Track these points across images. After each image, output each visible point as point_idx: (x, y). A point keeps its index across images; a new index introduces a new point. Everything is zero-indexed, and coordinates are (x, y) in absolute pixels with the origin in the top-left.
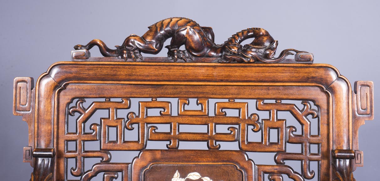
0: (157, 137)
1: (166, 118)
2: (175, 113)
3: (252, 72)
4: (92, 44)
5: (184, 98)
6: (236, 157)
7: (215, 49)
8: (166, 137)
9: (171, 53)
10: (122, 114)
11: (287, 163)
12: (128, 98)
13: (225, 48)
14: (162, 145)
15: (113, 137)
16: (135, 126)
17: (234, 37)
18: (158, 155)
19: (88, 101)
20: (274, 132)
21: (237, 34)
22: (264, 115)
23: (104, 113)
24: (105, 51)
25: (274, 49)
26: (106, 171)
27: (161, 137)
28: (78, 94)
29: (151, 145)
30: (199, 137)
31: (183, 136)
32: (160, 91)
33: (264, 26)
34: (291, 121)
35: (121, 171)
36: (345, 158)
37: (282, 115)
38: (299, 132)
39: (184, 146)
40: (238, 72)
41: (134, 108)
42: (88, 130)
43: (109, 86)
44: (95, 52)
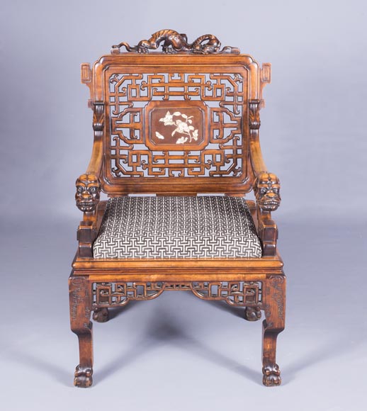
0: (157, 94)
1: (162, 84)
2: (167, 81)
3: (208, 59)
4: (121, 45)
5: (171, 72)
6: (199, 104)
7: (188, 46)
8: (162, 94)
9: (164, 49)
10: (139, 82)
11: (226, 106)
12: (141, 74)
13: (193, 46)
14: (160, 98)
15: (134, 94)
16: (146, 88)
17: (198, 40)
18: (158, 103)
19: (121, 76)
20: (219, 91)
21: (200, 38)
22: (214, 82)
23: (129, 82)
24: (128, 48)
25: (219, 48)
26: (131, 112)
27: (160, 94)
28: (115, 72)
29: (154, 98)
30: (179, 94)
31: (171, 94)
32: (158, 69)
33: (214, 34)
34: (228, 84)
35: (139, 112)
36: (255, 104)
37: (223, 82)
38: (232, 90)
39: (171, 98)
40: (200, 59)
41: (145, 79)
42: (121, 91)
43: (131, 67)
44: (123, 49)
